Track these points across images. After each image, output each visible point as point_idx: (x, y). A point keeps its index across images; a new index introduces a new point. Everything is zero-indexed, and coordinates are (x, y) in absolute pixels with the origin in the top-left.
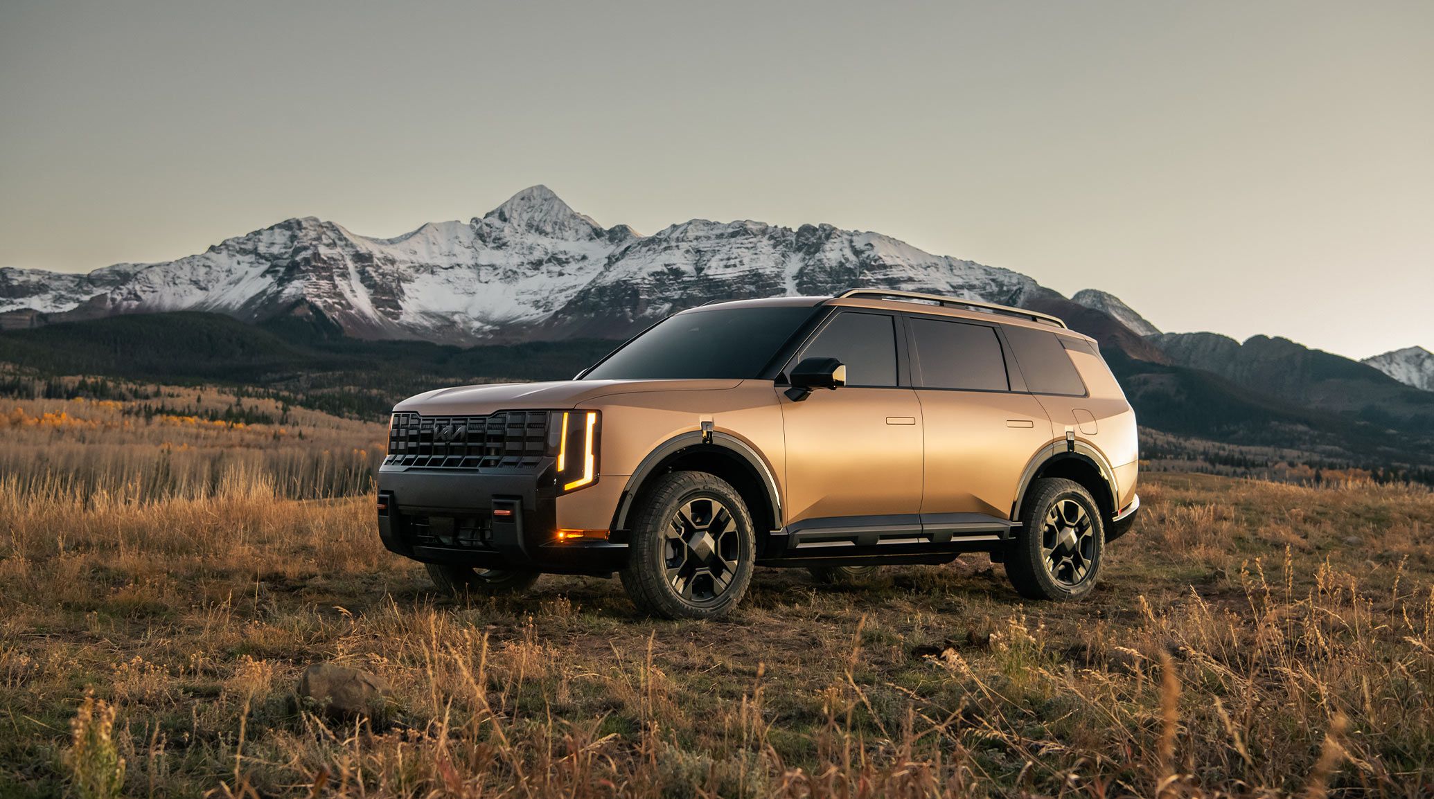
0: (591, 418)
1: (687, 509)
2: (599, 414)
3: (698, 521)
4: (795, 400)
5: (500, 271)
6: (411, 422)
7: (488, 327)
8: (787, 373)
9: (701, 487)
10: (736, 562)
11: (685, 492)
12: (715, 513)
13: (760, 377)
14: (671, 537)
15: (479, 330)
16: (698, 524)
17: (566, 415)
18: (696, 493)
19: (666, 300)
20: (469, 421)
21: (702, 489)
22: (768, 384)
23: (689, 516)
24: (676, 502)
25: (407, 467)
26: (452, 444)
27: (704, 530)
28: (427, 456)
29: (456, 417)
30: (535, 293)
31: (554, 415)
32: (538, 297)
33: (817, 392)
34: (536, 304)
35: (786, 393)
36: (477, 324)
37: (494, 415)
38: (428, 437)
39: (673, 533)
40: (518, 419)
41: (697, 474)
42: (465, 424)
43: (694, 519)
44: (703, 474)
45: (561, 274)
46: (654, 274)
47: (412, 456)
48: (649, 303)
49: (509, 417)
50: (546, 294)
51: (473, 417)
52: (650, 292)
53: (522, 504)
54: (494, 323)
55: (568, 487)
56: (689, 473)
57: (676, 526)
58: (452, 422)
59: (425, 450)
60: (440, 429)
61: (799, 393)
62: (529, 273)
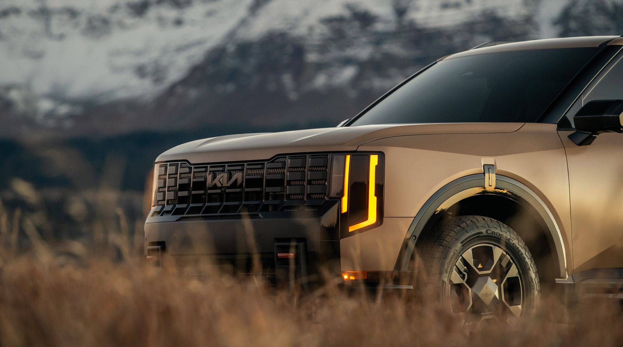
0: (374, 160)
1: (468, 255)
2: (381, 156)
3: (480, 266)
4: (580, 144)
5: (83, 20)
6: (180, 170)
7: (63, 110)
8: (571, 116)
9: (484, 231)
10: (520, 307)
11: (468, 235)
12: (496, 258)
13: (541, 120)
14: (455, 282)
15: (50, 115)
16: (480, 270)
17: (348, 158)
18: (479, 237)
19: (348, 62)
20: (246, 166)
21: (485, 233)
22: (551, 127)
23: (471, 262)
24: (459, 245)
25: (178, 217)
26: (227, 191)
27: (487, 275)
28: (201, 205)
29: (231, 164)
30: (139, 53)
31: (335, 157)
32: (143, 60)
33: (602, 136)
34: (141, 71)
35: (570, 137)
36: (46, 105)
37: (272, 160)
38: (200, 185)
39: (456, 279)
40: (299, 162)
41: (480, 218)
42: (242, 170)
43: (476, 265)
44: (486, 218)
45: (179, 22)
46: (329, 21)
47: (184, 206)
48: (320, 67)
49: (288, 161)
50: (154, 54)
51: (251, 163)
52: (323, 48)
53: (306, 246)
54: (74, 102)
55: (351, 229)
56: (471, 217)
57: (459, 272)
58: (227, 168)
59: (197, 199)
60: (214, 177)
61: (584, 136)
62: (129, 21)
